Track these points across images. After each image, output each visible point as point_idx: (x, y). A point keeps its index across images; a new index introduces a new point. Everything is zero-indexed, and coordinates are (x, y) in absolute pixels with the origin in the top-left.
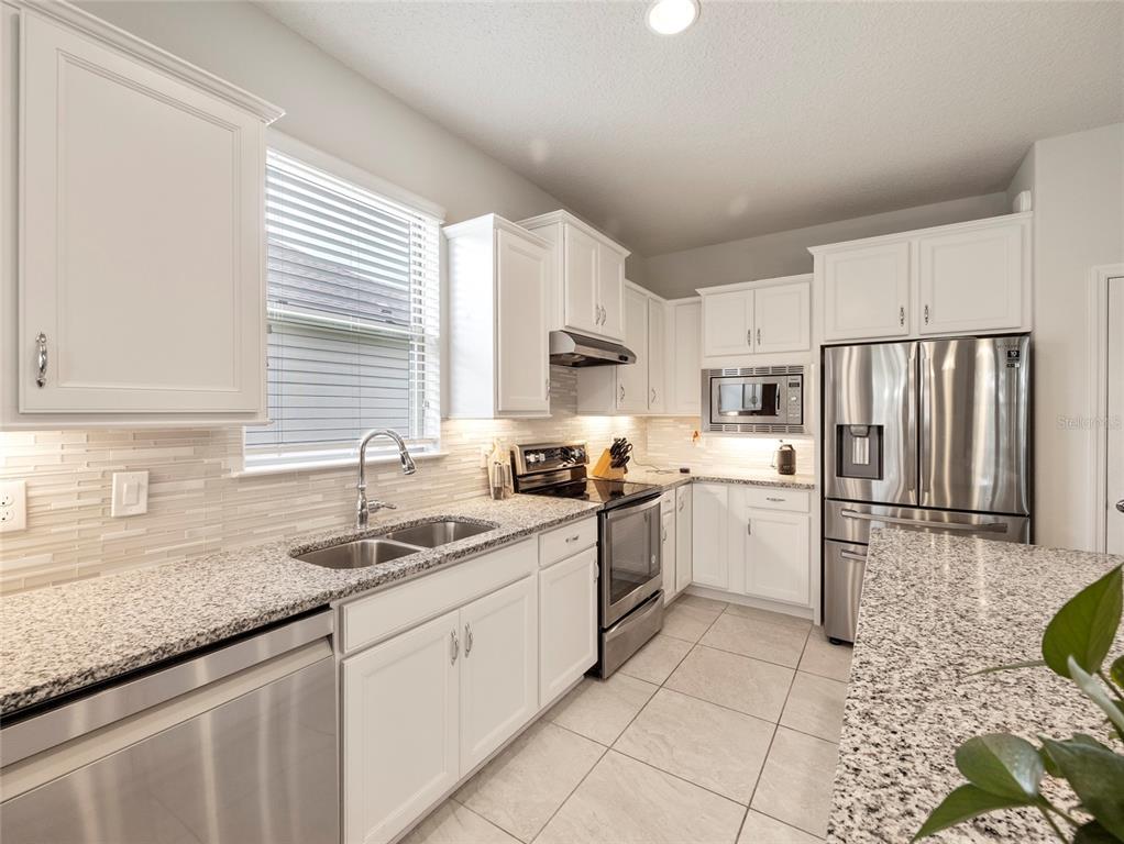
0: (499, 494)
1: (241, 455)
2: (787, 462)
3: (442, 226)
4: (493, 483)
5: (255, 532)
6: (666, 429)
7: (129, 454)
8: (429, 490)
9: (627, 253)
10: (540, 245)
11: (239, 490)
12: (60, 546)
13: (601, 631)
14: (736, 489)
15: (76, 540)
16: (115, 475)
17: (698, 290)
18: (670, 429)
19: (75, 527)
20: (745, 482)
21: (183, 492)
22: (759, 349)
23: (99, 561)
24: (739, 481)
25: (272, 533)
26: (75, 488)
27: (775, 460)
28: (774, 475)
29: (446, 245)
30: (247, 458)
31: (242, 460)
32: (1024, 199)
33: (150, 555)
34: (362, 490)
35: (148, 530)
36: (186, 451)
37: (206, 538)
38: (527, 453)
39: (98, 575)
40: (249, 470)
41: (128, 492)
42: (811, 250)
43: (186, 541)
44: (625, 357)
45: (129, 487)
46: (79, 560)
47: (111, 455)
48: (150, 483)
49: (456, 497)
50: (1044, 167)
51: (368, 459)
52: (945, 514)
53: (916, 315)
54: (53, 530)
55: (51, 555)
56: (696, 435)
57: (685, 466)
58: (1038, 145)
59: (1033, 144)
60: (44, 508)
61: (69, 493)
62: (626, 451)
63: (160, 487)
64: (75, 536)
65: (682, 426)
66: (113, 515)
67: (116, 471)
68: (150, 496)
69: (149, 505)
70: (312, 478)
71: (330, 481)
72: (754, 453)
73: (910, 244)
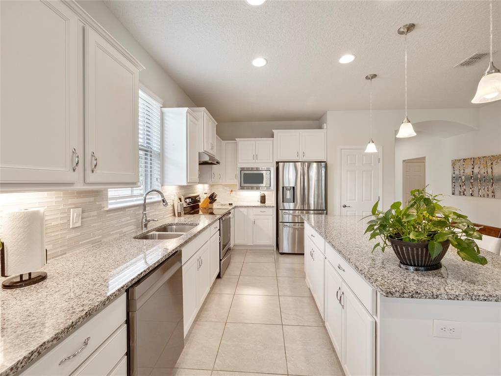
0: (179, 215)
1: (107, 200)
2: (263, 199)
3: (161, 107)
4: (178, 210)
5: (112, 233)
6: (219, 189)
7: (76, 200)
8: (158, 214)
9: (217, 123)
10: (196, 120)
11: (107, 215)
12: (55, 241)
13: (220, 260)
14: (249, 209)
15: (60, 239)
16: (72, 210)
17: (236, 139)
18: (221, 189)
19: (60, 233)
20: (253, 207)
21: (91, 217)
22: (257, 161)
23: (66, 248)
24: (251, 206)
25: (116, 233)
26: (59, 216)
27: (259, 199)
28: (259, 204)
29: (162, 114)
30: (110, 202)
31: (108, 202)
32: (325, 126)
33: (81, 244)
34: (145, 214)
35: (81, 233)
36: (92, 199)
37: (98, 236)
38: (186, 199)
39: (65, 253)
40: (110, 207)
41: (76, 217)
42: (273, 130)
43: (92, 238)
44: (218, 163)
45: (77, 215)
46: (61, 247)
47: (70, 201)
48: (82, 213)
49: (165, 217)
50: (330, 117)
51: (147, 201)
52: (305, 211)
53: (301, 154)
54: (53, 234)
55: (52, 245)
56: (232, 191)
57: (230, 203)
58: (328, 112)
59: (327, 112)
60: (50, 225)
61: (57, 218)
62: (215, 197)
63: (86, 214)
64: (60, 237)
65: (226, 188)
66: (71, 227)
67: (72, 208)
68: (82, 218)
69: (82, 223)
70: (127, 210)
71: (131, 211)
72: (251, 197)
73: (299, 133)
